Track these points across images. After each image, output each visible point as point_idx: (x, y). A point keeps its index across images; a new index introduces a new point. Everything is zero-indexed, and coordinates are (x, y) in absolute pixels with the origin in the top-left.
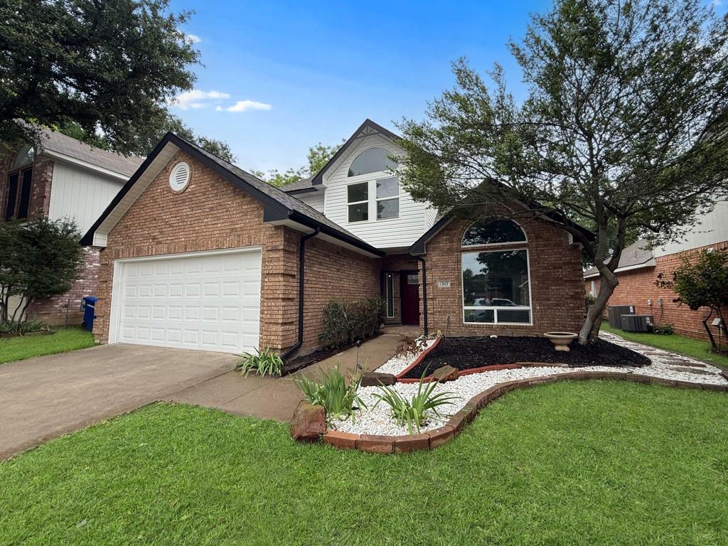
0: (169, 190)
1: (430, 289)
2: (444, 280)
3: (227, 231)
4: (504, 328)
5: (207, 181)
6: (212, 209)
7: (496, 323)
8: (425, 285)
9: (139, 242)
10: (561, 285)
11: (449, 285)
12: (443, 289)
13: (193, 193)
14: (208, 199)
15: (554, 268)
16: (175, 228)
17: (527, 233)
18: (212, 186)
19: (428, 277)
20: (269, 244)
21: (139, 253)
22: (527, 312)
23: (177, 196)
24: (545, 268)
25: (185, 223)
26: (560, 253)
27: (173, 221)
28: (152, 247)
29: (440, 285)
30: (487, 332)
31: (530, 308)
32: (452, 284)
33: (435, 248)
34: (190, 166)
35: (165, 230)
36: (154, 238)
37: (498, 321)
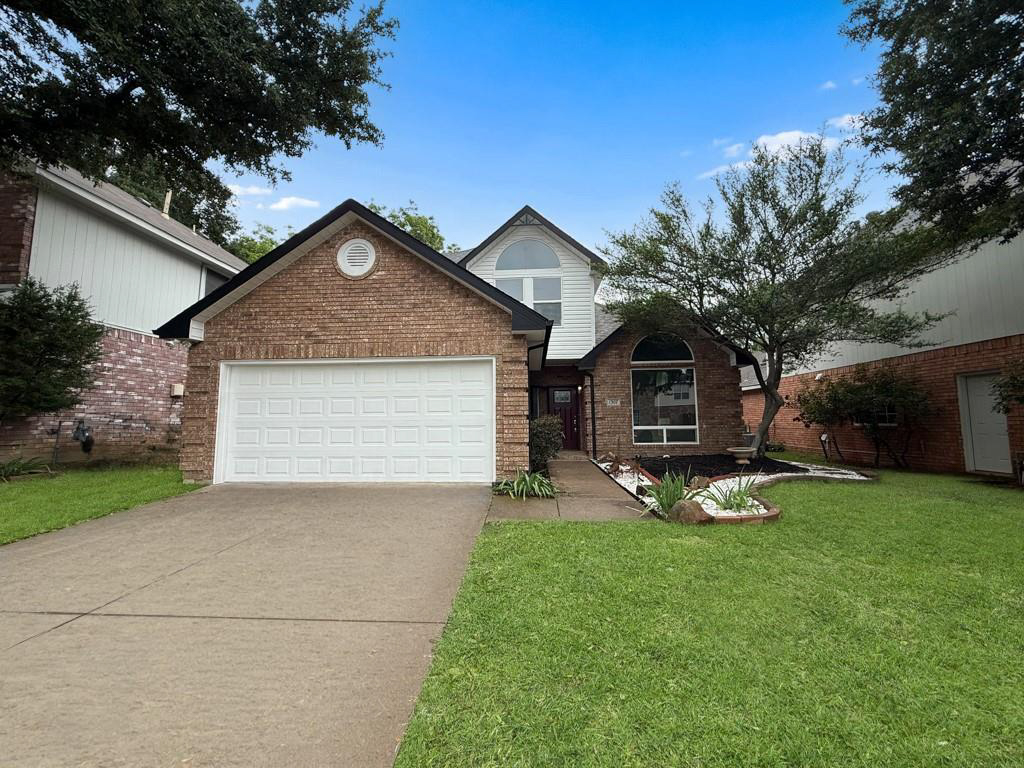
0: (338, 273)
1: (598, 408)
2: (613, 397)
3: (442, 335)
4: (673, 447)
5: (405, 271)
6: (415, 305)
7: (665, 443)
8: (593, 403)
9: (277, 338)
10: (723, 404)
11: (619, 403)
12: (613, 407)
13: (381, 281)
14: (409, 293)
15: (719, 388)
16: (350, 324)
17: (694, 352)
18: (415, 276)
19: (597, 394)
20: (507, 355)
21: (279, 353)
22: (694, 431)
23: (351, 282)
24: (710, 388)
25: (368, 320)
26: (723, 374)
27: (345, 314)
28: (307, 348)
29: (609, 403)
30: (658, 453)
31: (697, 427)
32: (622, 403)
33: (604, 362)
34: (376, 247)
35: (330, 325)
36: (309, 335)
37: (668, 441)
